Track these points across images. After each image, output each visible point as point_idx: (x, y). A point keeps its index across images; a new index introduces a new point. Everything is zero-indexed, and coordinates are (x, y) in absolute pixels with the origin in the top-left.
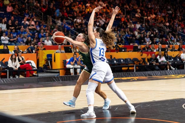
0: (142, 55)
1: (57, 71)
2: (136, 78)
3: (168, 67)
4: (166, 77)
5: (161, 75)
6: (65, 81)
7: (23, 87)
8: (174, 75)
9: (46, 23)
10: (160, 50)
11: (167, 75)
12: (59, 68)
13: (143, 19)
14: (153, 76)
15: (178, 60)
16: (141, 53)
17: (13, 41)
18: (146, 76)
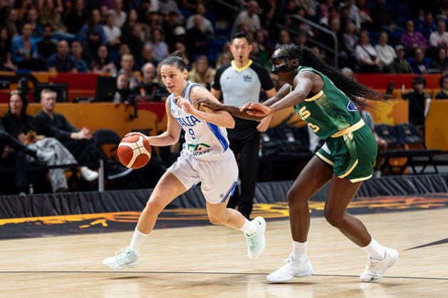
0: (132, 117)
2: (104, 218)
8: (269, 202)
15: (291, 139)
16: (132, 109)
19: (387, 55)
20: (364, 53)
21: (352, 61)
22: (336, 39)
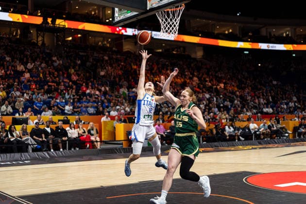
0: (209, 126)
1: (121, 142)
2: (201, 150)
3: (236, 137)
4: (233, 149)
5: (228, 147)
6: (127, 152)
7: (82, 159)
8: (241, 146)
9: (113, 92)
10: (228, 121)
11: (234, 146)
12: (123, 139)
13: (212, 88)
14: (220, 148)
15: (247, 131)
17: (76, 112)
18: (212, 147)
19: (270, 110)
20: (265, 110)
21: (262, 113)
22: (258, 106)
